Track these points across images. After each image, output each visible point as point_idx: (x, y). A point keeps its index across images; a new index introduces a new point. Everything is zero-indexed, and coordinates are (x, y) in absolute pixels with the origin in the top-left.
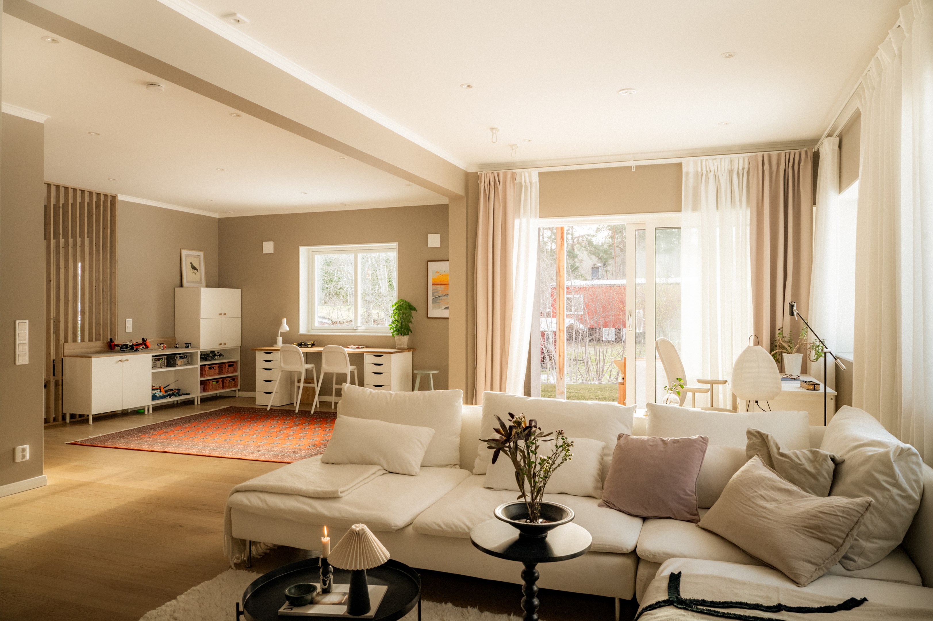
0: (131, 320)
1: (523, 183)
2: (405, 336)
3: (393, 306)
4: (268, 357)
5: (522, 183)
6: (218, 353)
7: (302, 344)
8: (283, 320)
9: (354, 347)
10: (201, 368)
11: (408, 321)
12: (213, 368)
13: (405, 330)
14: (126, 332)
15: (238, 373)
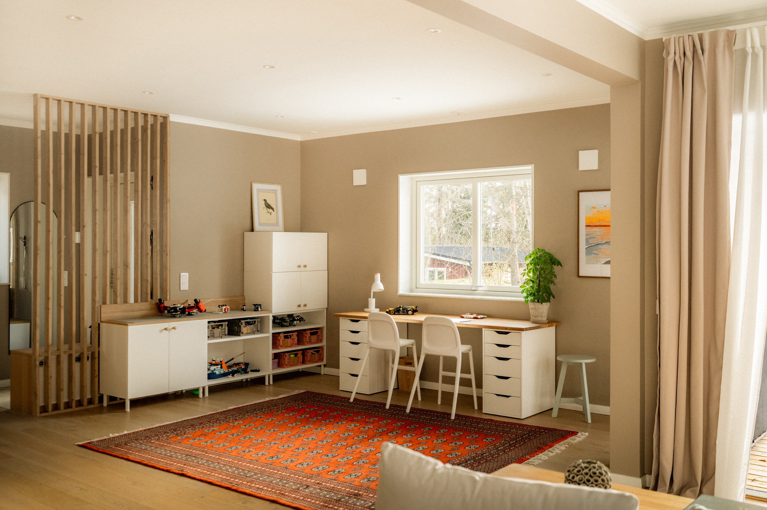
0: (187, 274)
1: (749, 50)
2: (543, 303)
3: (526, 259)
4: (355, 326)
5: (747, 49)
6: (298, 316)
7: (400, 310)
8: (376, 275)
9: (470, 316)
10: (273, 336)
11: (549, 281)
12: (291, 336)
13: (544, 294)
14: (180, 290)
15: (324, 343)
